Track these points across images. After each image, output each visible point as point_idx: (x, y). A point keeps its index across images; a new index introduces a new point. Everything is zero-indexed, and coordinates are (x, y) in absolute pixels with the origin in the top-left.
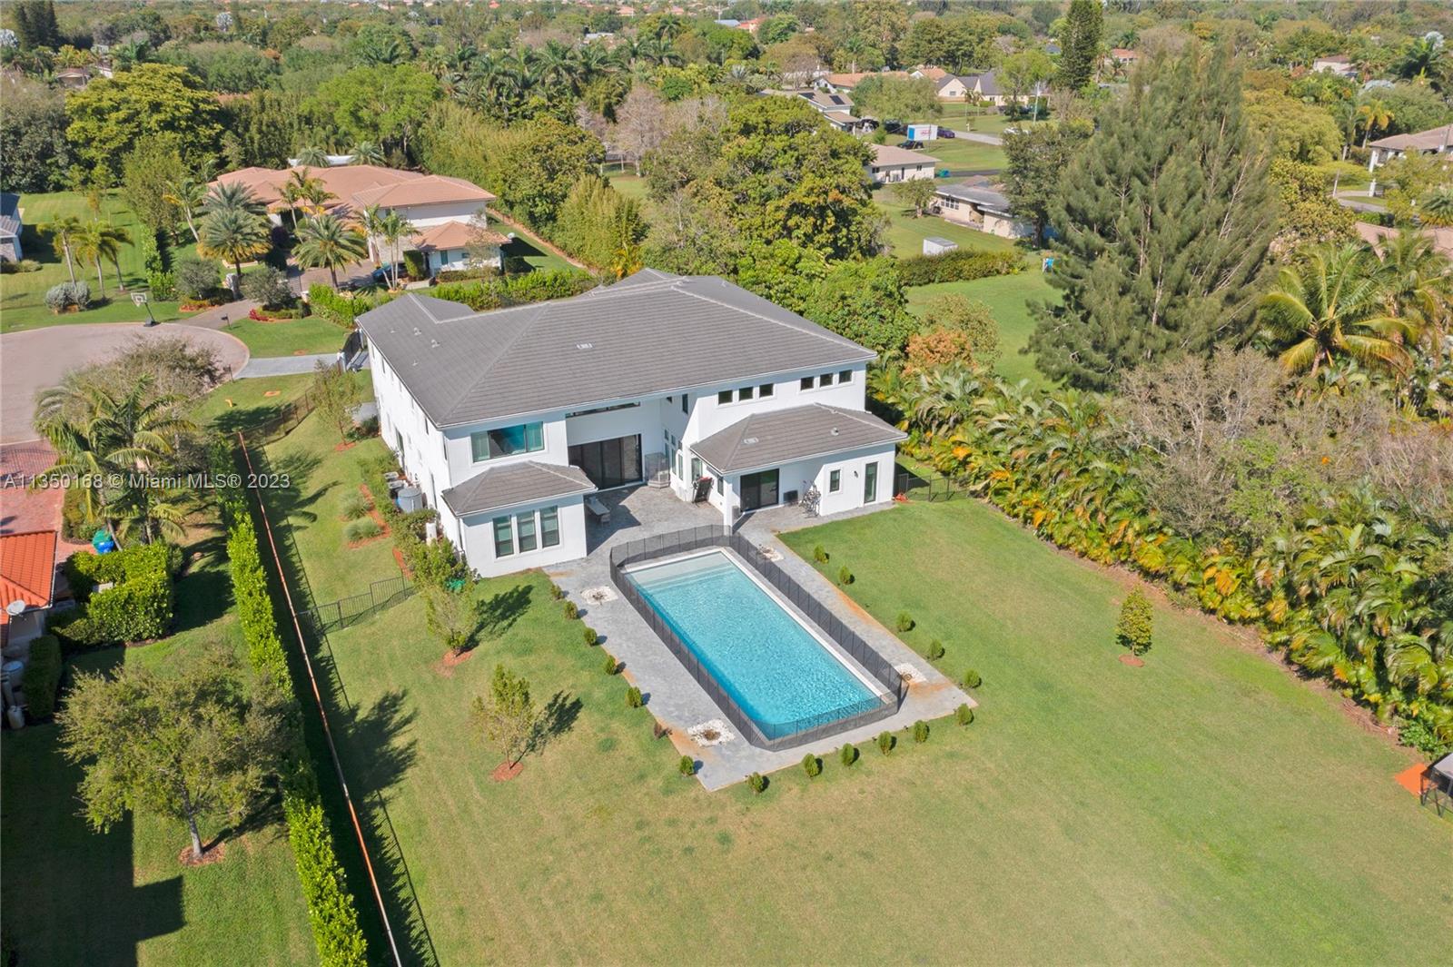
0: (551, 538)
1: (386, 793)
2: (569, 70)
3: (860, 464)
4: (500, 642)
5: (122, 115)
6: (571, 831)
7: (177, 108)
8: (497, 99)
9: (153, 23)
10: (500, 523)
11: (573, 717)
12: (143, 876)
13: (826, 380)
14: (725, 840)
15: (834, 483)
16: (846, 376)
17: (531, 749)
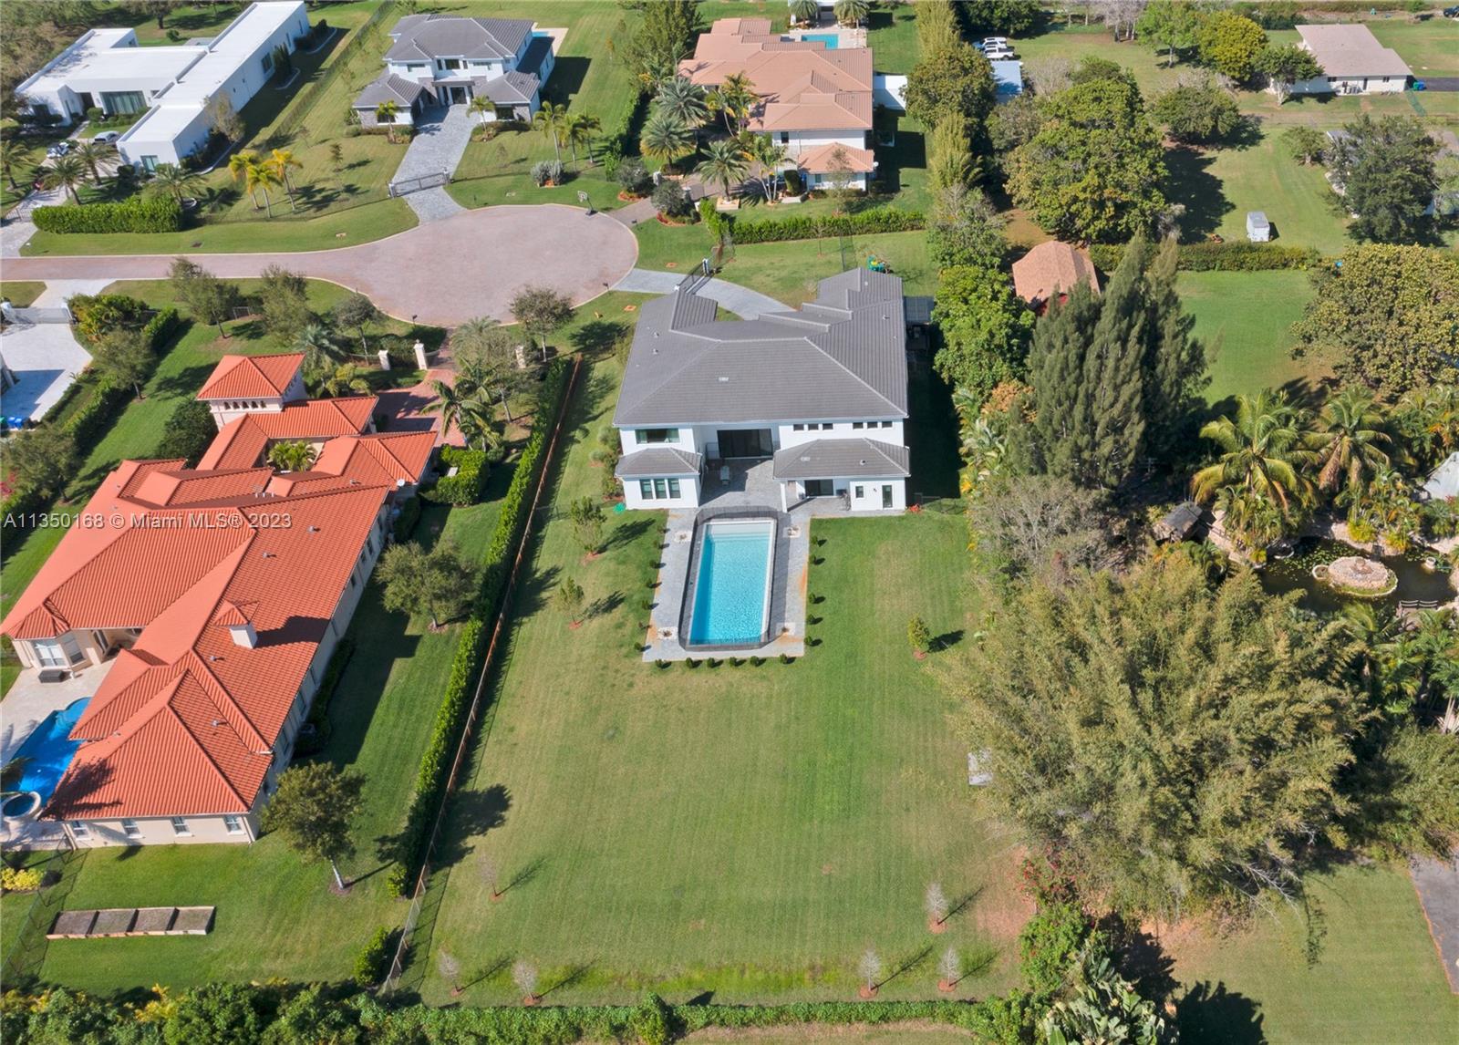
0: (675, 494)
1: (525, 620)
3: (879, 485)
4: (615, 553)
6: (578, 662)
10: (643, 482)
11: (615, 607)
12: (410, 631)
13: (872, 425)
14: (631, 685)
15: (859, 493)
16: (887, 424)
17: (590, 616)
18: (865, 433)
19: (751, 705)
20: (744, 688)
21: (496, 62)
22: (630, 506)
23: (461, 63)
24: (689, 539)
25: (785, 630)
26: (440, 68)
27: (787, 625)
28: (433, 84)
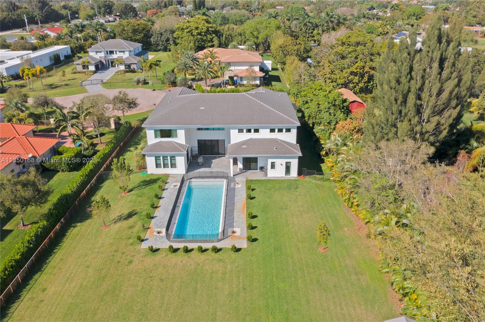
0: (173, 165)
1: (78, 225)
2: (332, 22)
3: (284, 161)
4: (137, 192)
5: (187, 30)
6: (100, 248)
7: (202, 29)
8: (306, 30)
9: (236, 4)
10: (157, 158)
11: (131, 217)
13: (280, 130)
14: (130, 262)
15: (273, 166)
16: (288, 130)
17: (115, 222)
18: (276, 135)
19: (211, 278)
20: (207, 267)
21: (127, 51)
22: (149, 172)
23: (115, 52)
24: (178, 187)
25: (234, 232)
26: (107, 54)
27: (235, 229)
28: (104, 59)
